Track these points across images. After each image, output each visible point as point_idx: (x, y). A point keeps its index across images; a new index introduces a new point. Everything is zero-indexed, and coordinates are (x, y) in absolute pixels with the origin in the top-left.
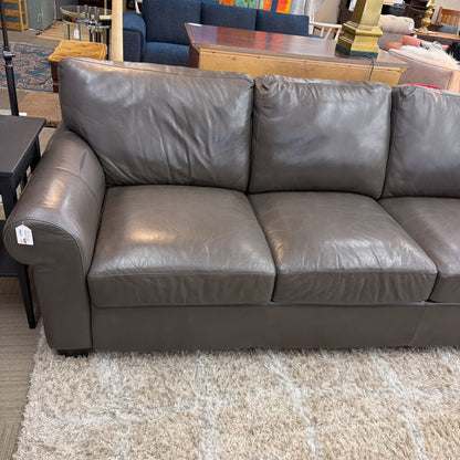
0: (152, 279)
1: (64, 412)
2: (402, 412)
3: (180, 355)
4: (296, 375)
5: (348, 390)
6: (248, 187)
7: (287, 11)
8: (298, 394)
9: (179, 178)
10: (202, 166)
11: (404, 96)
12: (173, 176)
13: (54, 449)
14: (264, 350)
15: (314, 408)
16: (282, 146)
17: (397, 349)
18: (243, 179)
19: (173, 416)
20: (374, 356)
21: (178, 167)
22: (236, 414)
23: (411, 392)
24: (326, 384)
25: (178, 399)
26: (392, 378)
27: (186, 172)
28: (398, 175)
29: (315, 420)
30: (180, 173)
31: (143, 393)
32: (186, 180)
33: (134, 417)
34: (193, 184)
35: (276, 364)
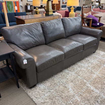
0: (47, 62)
1: (40, 96)
2: (88, 68)
3: (51, 77)
4: (71, 71)
5: (79, 69)
6: (46, 43)
7: (20, 12)
8: (73, 73)
9: (34, 46)
10: (38, 41)
11: (63, 20)
12: (33, 45)
13: (45, 102)
14: (63, 70)
15: (77, 74)
16: (48, 34)
17: (80, 61)
18: (45, 42)
19: (59, 86)
20: (78, 63)
21: (34, 43)
22: (68, 80)
23: (86, 65)
24: (75, 70)
25: (57, 83)
26: (83, 65)
27: (35, 44)
28: (67, 33)
29: (79, 75)
30: (34, 44)
31: (51, 86)
32: (36, 45)
33: (53, 90)
34: (37, 46)
35: (66, 71)
